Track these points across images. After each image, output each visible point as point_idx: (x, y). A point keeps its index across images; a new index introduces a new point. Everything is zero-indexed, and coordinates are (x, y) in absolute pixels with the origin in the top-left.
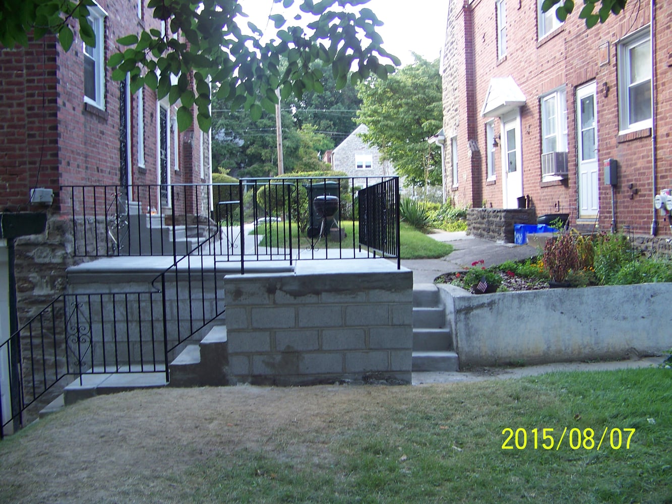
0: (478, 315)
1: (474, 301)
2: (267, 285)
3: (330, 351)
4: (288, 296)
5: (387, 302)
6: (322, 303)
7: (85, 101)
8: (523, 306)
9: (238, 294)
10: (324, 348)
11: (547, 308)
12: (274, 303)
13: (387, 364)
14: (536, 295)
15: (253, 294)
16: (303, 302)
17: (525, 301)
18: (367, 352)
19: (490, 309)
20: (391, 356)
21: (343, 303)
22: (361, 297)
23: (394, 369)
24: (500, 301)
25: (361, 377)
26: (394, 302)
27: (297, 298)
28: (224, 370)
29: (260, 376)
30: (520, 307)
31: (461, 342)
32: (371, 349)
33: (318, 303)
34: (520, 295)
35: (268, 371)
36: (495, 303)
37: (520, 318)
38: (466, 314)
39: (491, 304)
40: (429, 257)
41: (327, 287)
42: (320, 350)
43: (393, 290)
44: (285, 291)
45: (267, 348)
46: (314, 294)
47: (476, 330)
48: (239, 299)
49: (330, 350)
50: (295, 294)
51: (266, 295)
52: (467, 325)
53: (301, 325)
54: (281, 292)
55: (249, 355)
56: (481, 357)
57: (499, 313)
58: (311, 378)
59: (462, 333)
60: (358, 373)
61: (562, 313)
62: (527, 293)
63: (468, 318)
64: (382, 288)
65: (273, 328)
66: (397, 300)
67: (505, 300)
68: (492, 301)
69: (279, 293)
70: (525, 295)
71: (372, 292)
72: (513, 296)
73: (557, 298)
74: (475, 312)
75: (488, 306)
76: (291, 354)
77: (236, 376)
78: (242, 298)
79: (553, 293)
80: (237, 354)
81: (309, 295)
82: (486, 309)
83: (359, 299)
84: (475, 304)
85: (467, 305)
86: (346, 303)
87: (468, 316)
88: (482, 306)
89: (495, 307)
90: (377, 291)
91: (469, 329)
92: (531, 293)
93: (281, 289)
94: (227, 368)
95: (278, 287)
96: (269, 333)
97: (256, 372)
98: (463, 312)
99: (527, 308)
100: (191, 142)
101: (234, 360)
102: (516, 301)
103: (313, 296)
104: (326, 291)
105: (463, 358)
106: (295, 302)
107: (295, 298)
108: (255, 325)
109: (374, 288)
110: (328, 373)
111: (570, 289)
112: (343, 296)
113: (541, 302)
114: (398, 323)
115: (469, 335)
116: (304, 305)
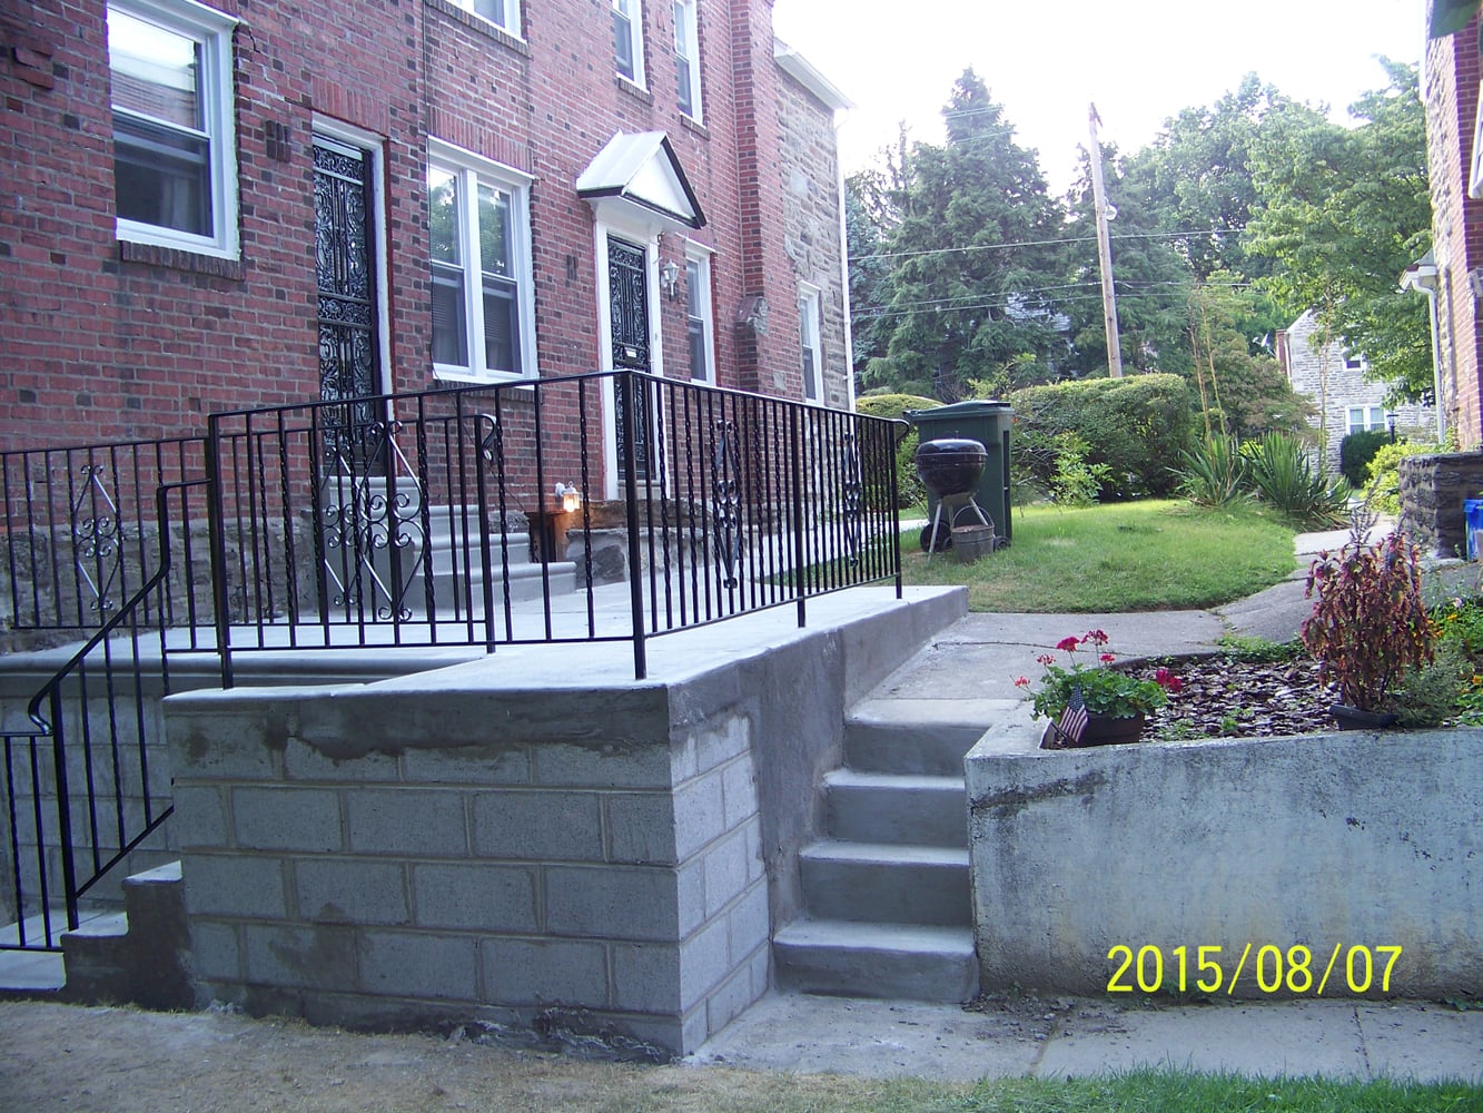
0: (1043, 820)
1: (1028, 774)
2: (265, 723)
3: (438, 931)
4: (318, 755)
5: (592, 787)
6: (407, 783)
7: (118, 238)
8: (1205, 792)
9: (197, 746)
10: (423, 920)
11: (1295, 800)
12: (287, 777)
13: (602, 986)
14: (1252, 756)
15: (231, 749)
16: (359, 776)
17: (1210, 775)
18: (542, 943)
19: (1086, 801)
20: (614, 963)
21: (466, 784)
22: (514, 766)
23: (627, 1005)
24: (1122, 776)
25: (527, 1020)
26: (613, 787)
27: (341, 762)
28: (182, 960)
29: (265, 986)
30: (1191, 799)
31: (988, 906)
32: (553, 934)
33: (398, 782)
34: (1193, 755)
35: (283, 975)
36: (1103, 782)
37: (1193, 834)
38: (1003, 814)
39: (1089, 785)
40: (1176, 606)
41: (418, 734)
42: (409, 925)
43: (609, 748)
44: (309, 743)
45: (276, 908)
46: (383, 752)
47: (1038, 872)
48: (201, 759)
49: (437, 928)
50: (338, 752)
51: (264, 752)
52: (1005, 851)
53: (358, 844)
54: (300, 744)
55: (237, 922)
56: (1056, 961)
57: (1116, 817)
58: (392, 1007)
59: (991, 879)
60: (522, 1005)
61: (1352, 822)
62: (1220, 748)
63: (1010, 830)
64: (573, 740)
65: (286, 851)
66: (622, 780)
67: (1139, 773)
68: (1092, 774)
69: (294, 747)
70: (1213, 756)
71: (547, 754)
72: (1166, 756)
73: (1334, 769)
74: (1033, 809)
75: (1079, 792)
76: (338, 929)
77: (213, 980)
78: (207, 758)
79: (1317, 746)
80: (208, 917)
81: (372, 756)
82: (1071, 801)
83: (508, 772)
84: (1034, 784)
85: (1004, 784)
86: (474, 783)
87: (1010, 821)
88: (1056, 789)
89: (1102, 796)
90: (560, 748)
91: (1011, 866)
92: (1233, 748)
93: (298, 736)
94: (187, 954)
95: (292, 728)
96: (279, 862)
97: (258, 975)
98: (993, 809)
99: (1217, 803)
100: (752, 321)
101: (203, 934)
102: (1179, 778)
103: (382, 758)
104: (417, 745)
105: (995, 960)
106: (337, 774)
107: (336, 764)
108: (245, 839)
109: (551, 739)
110: (439, 997)
111: (1387, 737)
112: (463, 762)
113: (1272, 781)
114: (629, 857)
115: (1011, 885)
116: (362, 783)
